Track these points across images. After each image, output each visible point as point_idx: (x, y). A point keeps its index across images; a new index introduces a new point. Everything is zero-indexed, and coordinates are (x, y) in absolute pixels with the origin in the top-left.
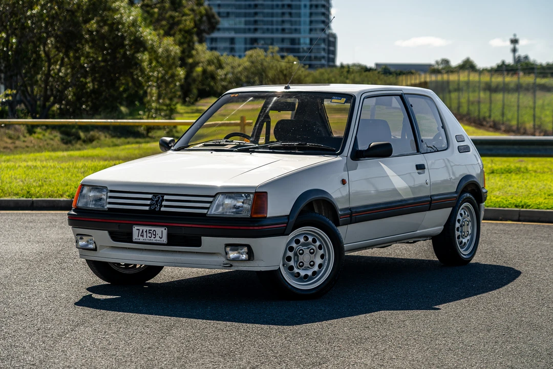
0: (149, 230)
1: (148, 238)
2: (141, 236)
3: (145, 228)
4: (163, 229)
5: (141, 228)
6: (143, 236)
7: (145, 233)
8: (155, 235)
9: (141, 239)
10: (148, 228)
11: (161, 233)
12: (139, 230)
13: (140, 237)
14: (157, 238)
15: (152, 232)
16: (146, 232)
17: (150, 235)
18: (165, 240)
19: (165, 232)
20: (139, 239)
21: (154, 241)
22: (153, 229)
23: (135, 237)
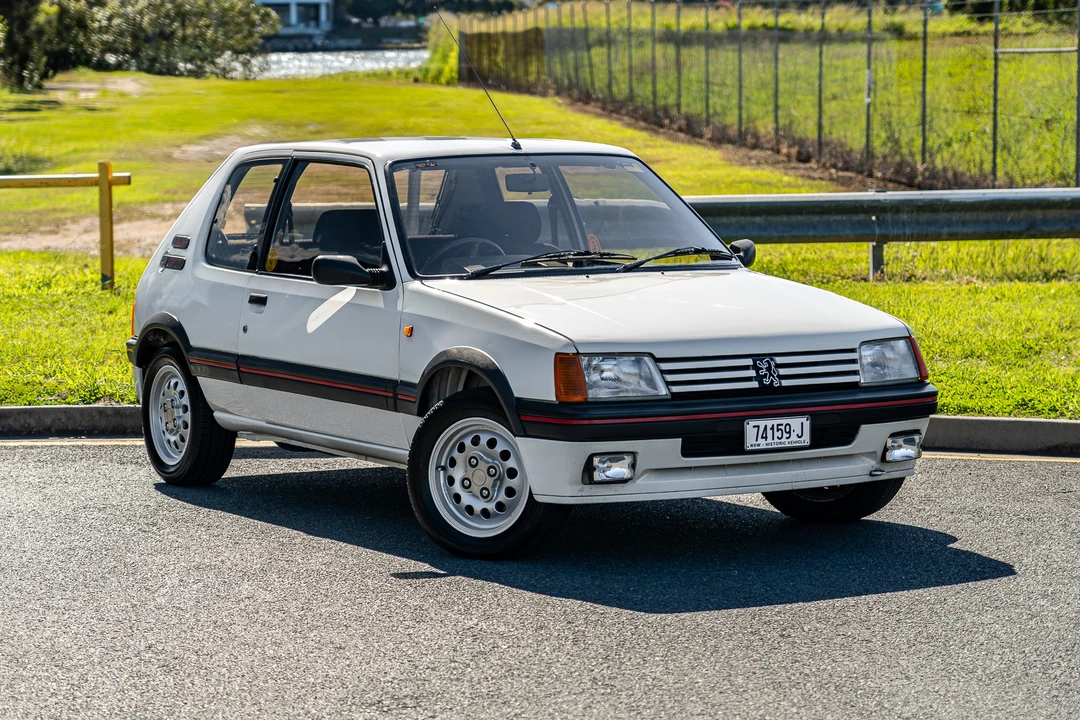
0: (778, 425)
1: (776, 440)
2: (762, 437)
3: (769, 423)
4: (803, 420)
5: (762, 423)
6: (766, 438)
7: (769, 432)
8: (790, 432)
9: (763, 444)
10: (776, 422)
11: (799, 428)
12: (758, 427)
13: (761, 441)
14: (794, 438)
15: (783, 428)
16: (772, 428)
17: (779, 434)
18: (806, 439)
19: (807, 424)
20: (759, 445)
21: (787, 445)
22: (784, 421)
23: (751, 440)
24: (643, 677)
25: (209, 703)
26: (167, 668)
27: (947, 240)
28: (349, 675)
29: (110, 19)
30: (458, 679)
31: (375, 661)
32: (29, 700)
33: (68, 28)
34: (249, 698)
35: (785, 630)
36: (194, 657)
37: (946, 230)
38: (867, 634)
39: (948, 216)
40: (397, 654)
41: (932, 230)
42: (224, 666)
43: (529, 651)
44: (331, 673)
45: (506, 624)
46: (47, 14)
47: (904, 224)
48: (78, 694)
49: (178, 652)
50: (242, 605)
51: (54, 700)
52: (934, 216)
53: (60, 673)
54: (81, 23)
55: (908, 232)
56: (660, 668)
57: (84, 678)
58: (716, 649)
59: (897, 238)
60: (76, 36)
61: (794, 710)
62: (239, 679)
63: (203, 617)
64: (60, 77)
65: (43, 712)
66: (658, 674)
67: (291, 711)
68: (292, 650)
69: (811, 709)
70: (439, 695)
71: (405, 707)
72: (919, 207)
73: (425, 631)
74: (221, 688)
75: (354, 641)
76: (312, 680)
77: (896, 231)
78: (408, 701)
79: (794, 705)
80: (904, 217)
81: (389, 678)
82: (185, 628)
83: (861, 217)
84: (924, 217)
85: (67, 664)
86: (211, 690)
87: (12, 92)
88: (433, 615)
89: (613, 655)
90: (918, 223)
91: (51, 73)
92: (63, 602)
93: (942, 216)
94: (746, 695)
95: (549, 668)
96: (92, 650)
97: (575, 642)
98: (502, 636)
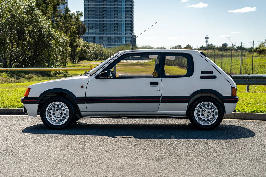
24: (212, 156)
25: (117, 158)
26: (107, 152)
27: (262, 85)
28: (147, 154)
29: (91, 51)
30: (171, 155)
31: (152, 152)
32: (78, 157)
33: (83, 52)
34: (125, 158)
35: (242, 149)
36: (113, 150)
37: (262, 83)
38: (260, 150)
39: (263, 80)
40: (157, 151)
41: (259, 83)
42: (119, 152)
43: (186, 151)
44: (143, 154)
45: (180, 146)
46: (79, 50)
47: (253, 81)
48: (88, 156)
49: (109, 149)
50: (123, 142)
51: (83, 157)
52: (260, 80)
53: (84, 152)
54: (85, 51)
55: (254, 83)
56: (216, 154)
57: (89, 153)
58: (227, 152)
59: (252, 84)
60: (84, 54)
61: (248, 162)
62: (123, 154)
63: (114, 143)
64: (81, 62)
65: (81, 159)
66: (215, 156)
67: (135, 160)
68: (134, 150)
69: (251, 162)
70: (168, 158)
71: (160, 160)
72: (257, 78)
73: (162, 147)
74: (119, 156)
75: (147, 149)
76: (139, 155)
77: (252, 83)
78: (161, 159)
79: (247, 162)
80: (253, 80)
81: (156, 155)
82: (110, 145)
83: (245, 80)
84: (258, 80)
85: (86, 151)
86: (117, 156)
87: (72, 64)
88: (164, 144)
89: (205, 152)
90: (256, 81)
91: (79, 61)
92: (84, 140)
93: (261, 80)
94: (236, 160)
95: (191, 154)
96: (91, 149)
97: (196, 150)
98: (180, 148)
